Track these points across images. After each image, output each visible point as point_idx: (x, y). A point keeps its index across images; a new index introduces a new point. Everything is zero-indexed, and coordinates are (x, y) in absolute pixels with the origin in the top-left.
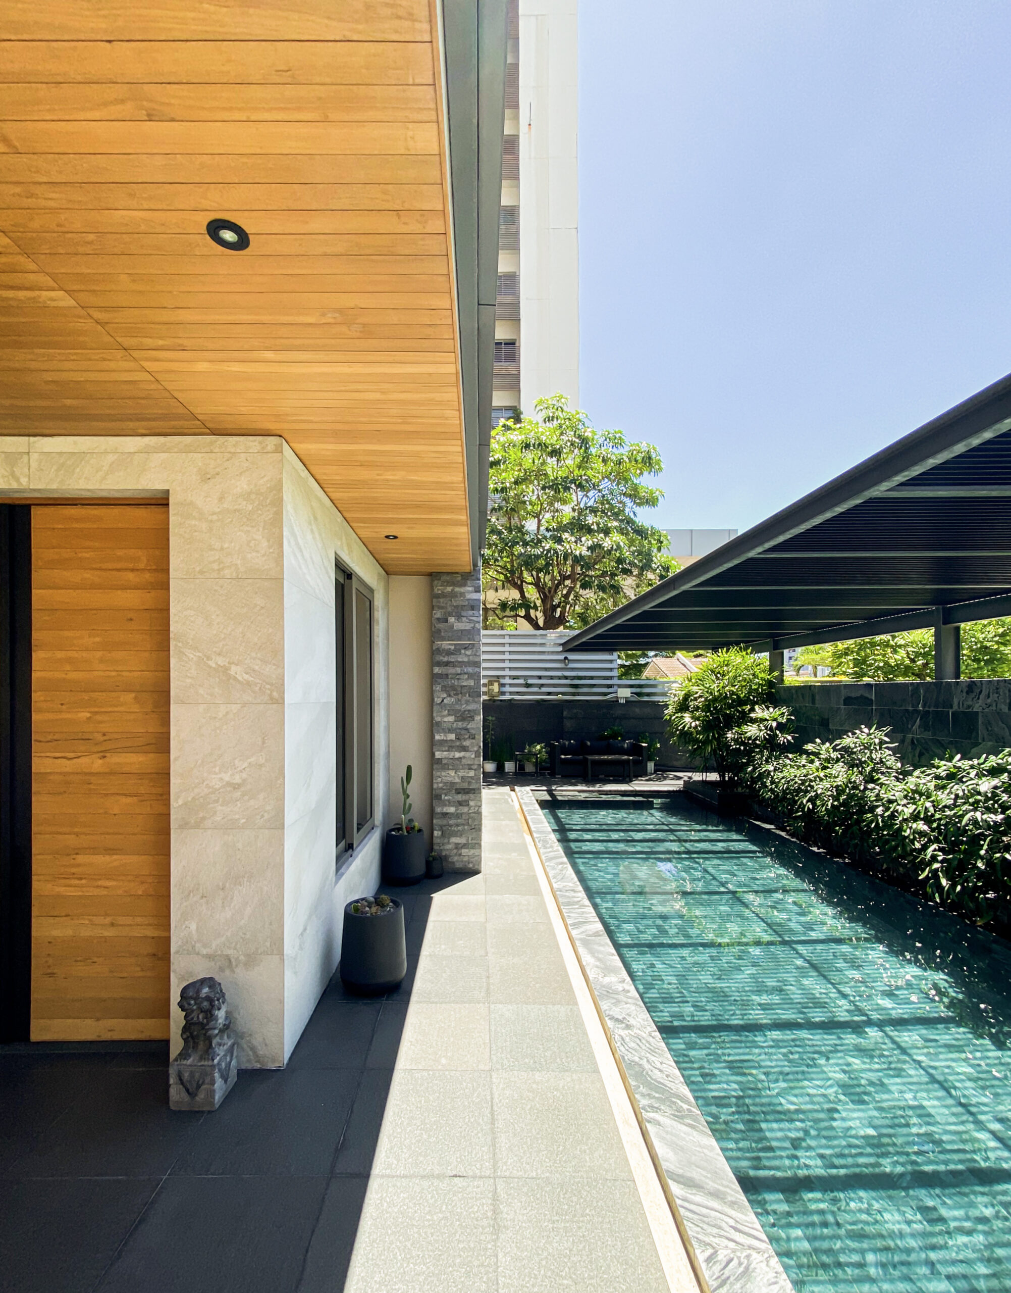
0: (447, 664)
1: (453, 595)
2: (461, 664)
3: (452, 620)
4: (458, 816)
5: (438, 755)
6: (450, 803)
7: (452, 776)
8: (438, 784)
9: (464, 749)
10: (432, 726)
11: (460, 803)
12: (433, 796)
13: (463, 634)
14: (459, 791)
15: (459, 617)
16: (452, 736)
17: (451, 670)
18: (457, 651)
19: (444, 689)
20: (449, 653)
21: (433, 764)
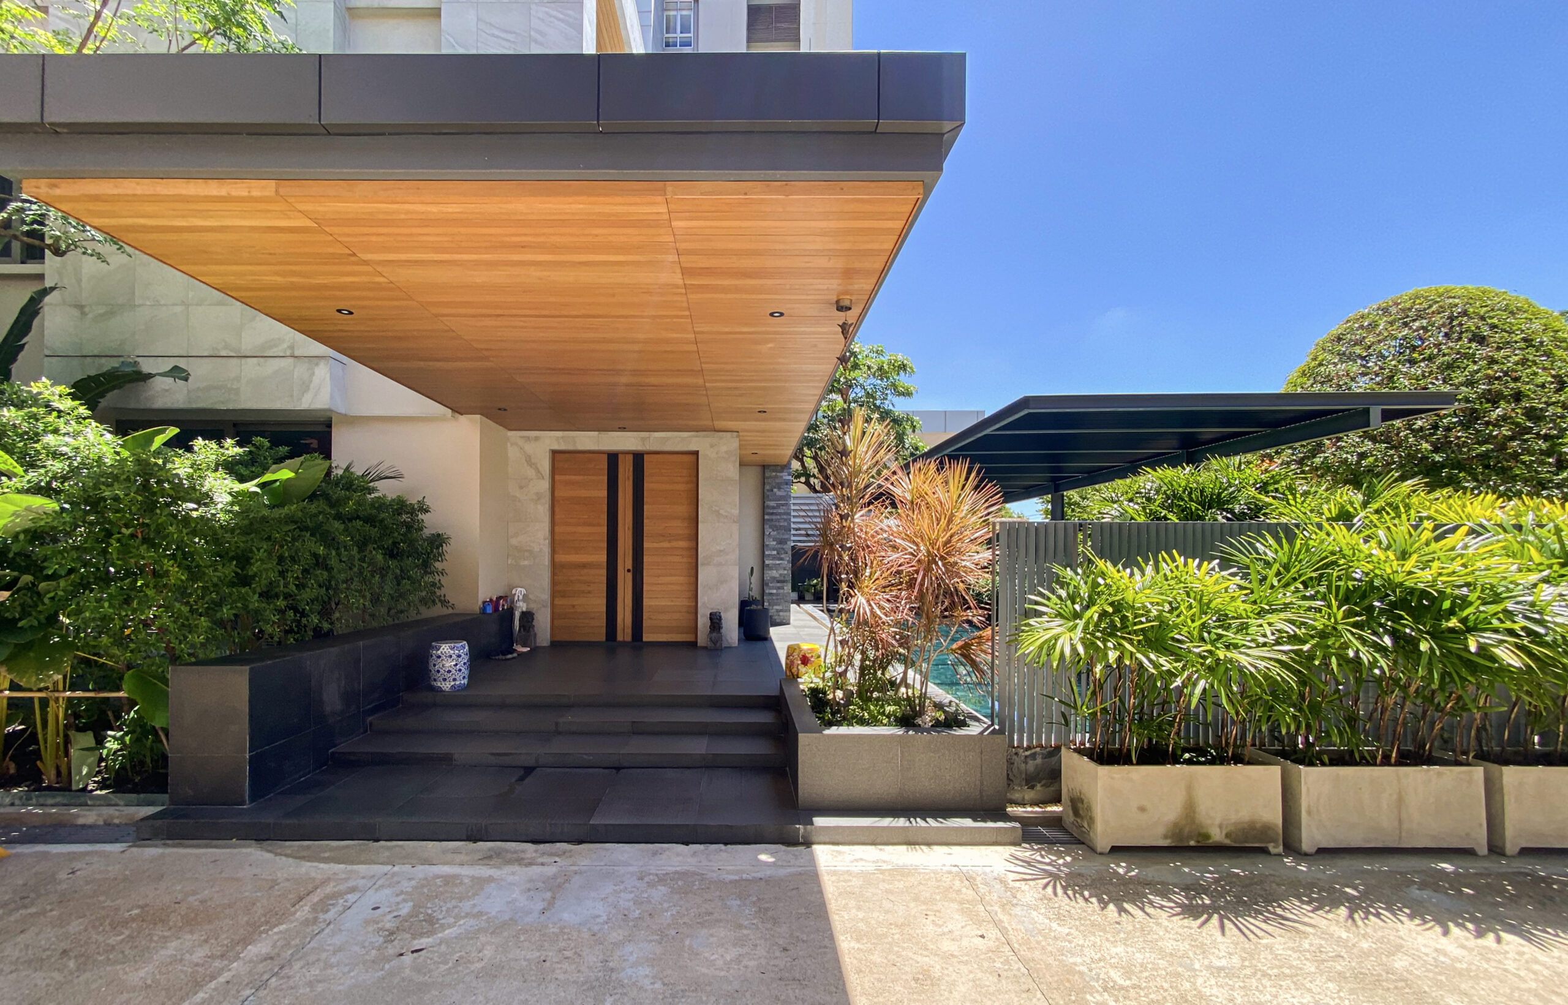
0: (772, 514)
1: (776, 477)
2: (780, 514)
3: (775, 490)
4: (777, 594)
5: (767, 562)
6: (773, 588)
7: (774, 573)
8: (767, 577)
9: (782, 559)
10: (763, 547)
11: (779, 588)
12: (763, 584)
13: (781, 498)
14: (778, 582)
15: (779, 488)
16: (775, 552)
17: (774, 517)
18: (778, 506)
19: (770, 527)
20: (774, 508)
21: (763, 566)
